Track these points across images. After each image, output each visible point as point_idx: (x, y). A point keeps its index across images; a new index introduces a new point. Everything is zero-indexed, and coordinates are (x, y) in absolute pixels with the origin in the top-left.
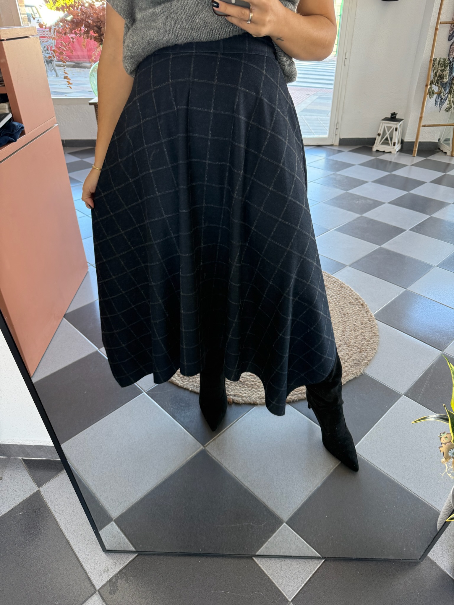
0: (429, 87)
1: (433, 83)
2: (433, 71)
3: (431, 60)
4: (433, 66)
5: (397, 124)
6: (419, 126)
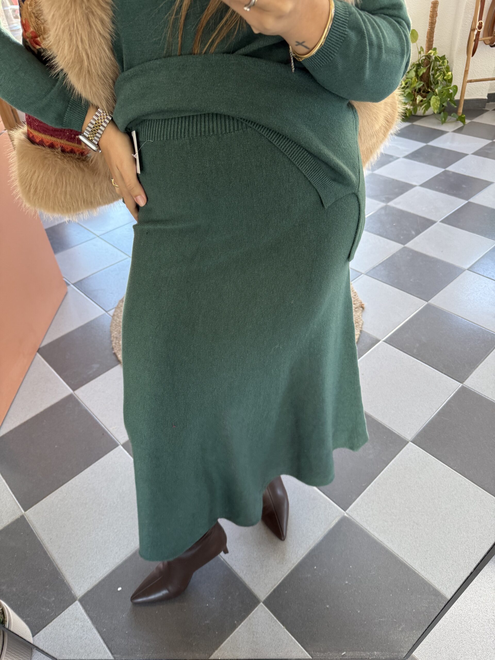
6: (465, 82)
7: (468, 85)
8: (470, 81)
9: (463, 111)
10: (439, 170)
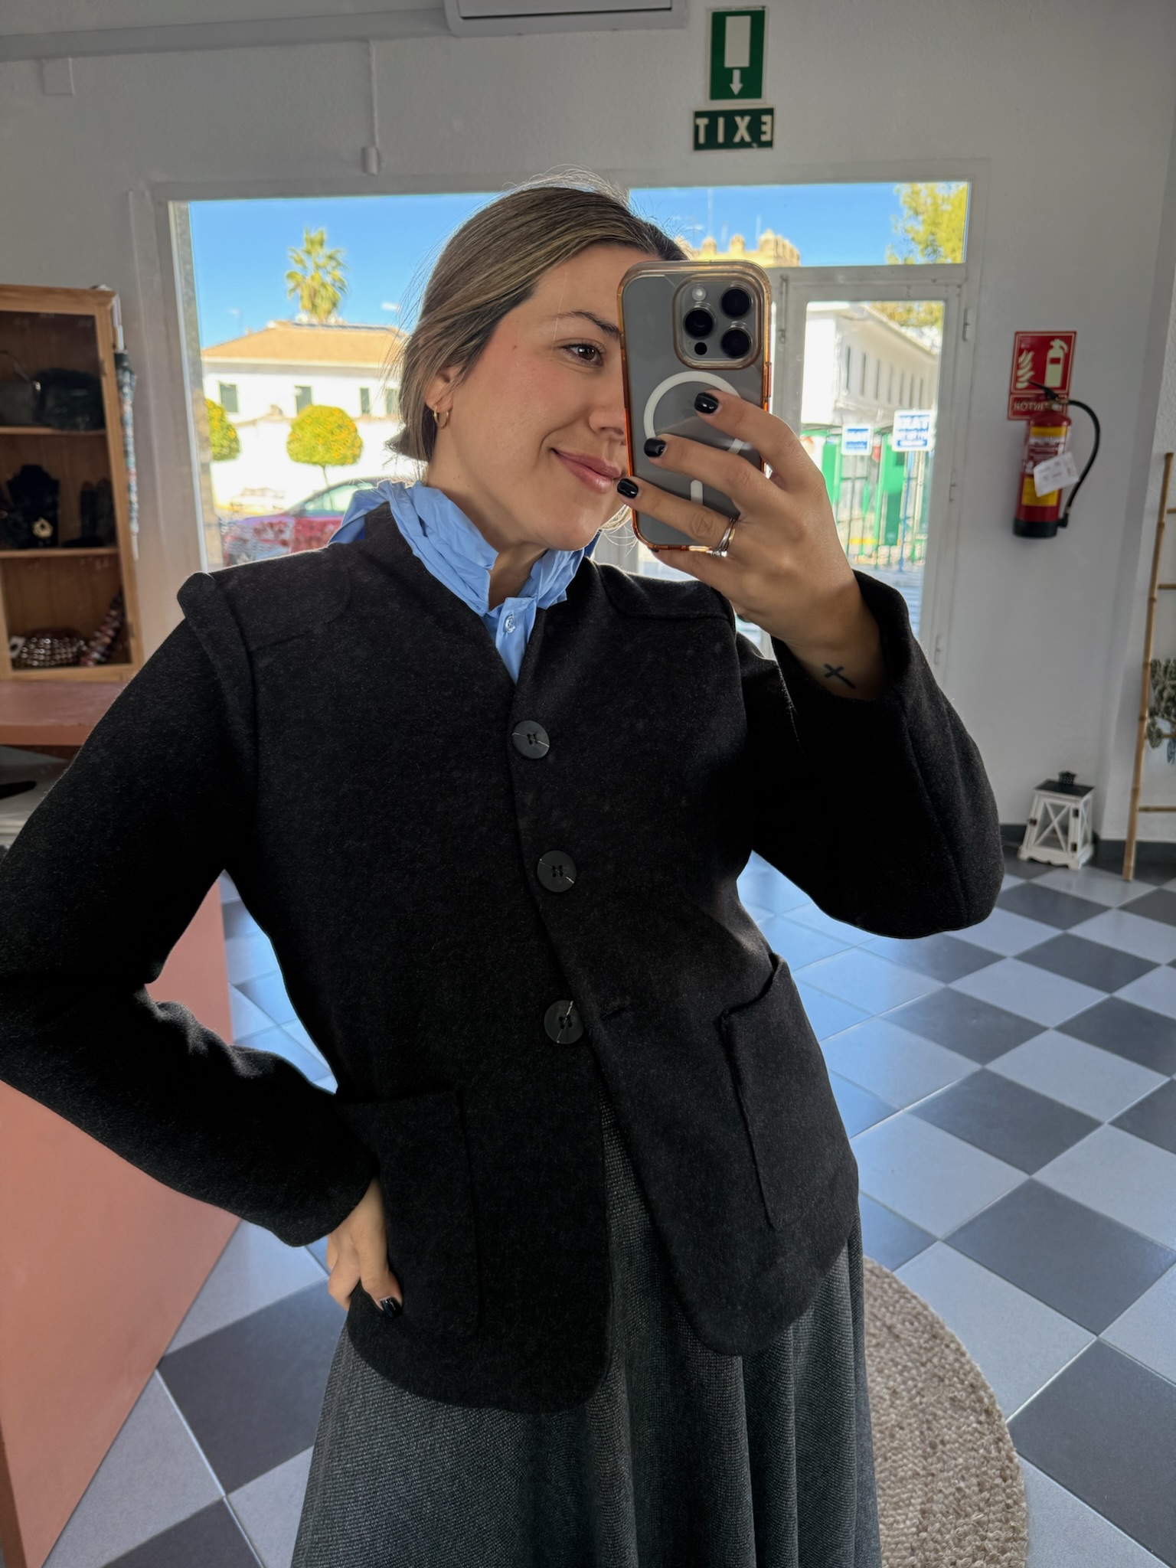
0: (1148, 721)
1: (1157, 714)
2: (1155, 688)
3: (1145, 665)
4: (1153, 676)
5: (1075, 801)
6: (1133, 810)
7: (1141, 817)
8: (1146, 810)
9: (1138, 862)
10: (1097, 997)
